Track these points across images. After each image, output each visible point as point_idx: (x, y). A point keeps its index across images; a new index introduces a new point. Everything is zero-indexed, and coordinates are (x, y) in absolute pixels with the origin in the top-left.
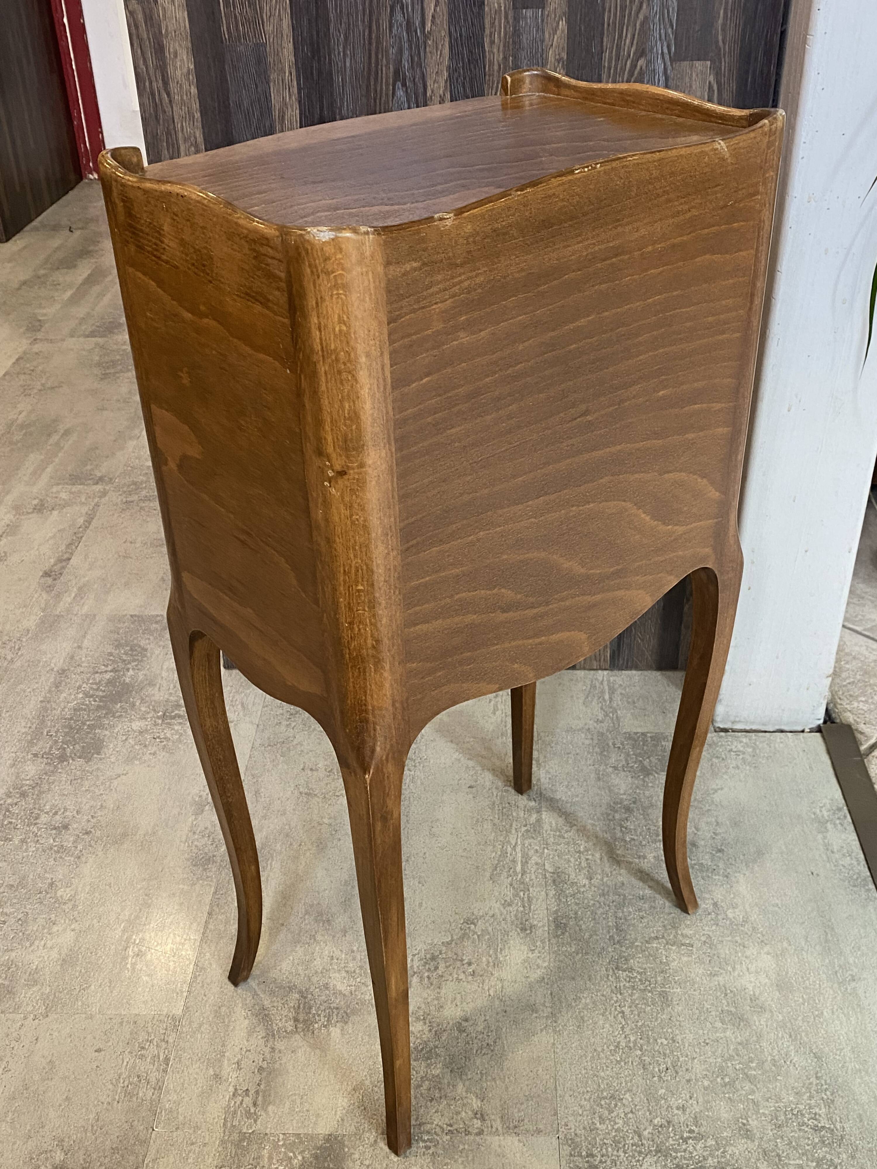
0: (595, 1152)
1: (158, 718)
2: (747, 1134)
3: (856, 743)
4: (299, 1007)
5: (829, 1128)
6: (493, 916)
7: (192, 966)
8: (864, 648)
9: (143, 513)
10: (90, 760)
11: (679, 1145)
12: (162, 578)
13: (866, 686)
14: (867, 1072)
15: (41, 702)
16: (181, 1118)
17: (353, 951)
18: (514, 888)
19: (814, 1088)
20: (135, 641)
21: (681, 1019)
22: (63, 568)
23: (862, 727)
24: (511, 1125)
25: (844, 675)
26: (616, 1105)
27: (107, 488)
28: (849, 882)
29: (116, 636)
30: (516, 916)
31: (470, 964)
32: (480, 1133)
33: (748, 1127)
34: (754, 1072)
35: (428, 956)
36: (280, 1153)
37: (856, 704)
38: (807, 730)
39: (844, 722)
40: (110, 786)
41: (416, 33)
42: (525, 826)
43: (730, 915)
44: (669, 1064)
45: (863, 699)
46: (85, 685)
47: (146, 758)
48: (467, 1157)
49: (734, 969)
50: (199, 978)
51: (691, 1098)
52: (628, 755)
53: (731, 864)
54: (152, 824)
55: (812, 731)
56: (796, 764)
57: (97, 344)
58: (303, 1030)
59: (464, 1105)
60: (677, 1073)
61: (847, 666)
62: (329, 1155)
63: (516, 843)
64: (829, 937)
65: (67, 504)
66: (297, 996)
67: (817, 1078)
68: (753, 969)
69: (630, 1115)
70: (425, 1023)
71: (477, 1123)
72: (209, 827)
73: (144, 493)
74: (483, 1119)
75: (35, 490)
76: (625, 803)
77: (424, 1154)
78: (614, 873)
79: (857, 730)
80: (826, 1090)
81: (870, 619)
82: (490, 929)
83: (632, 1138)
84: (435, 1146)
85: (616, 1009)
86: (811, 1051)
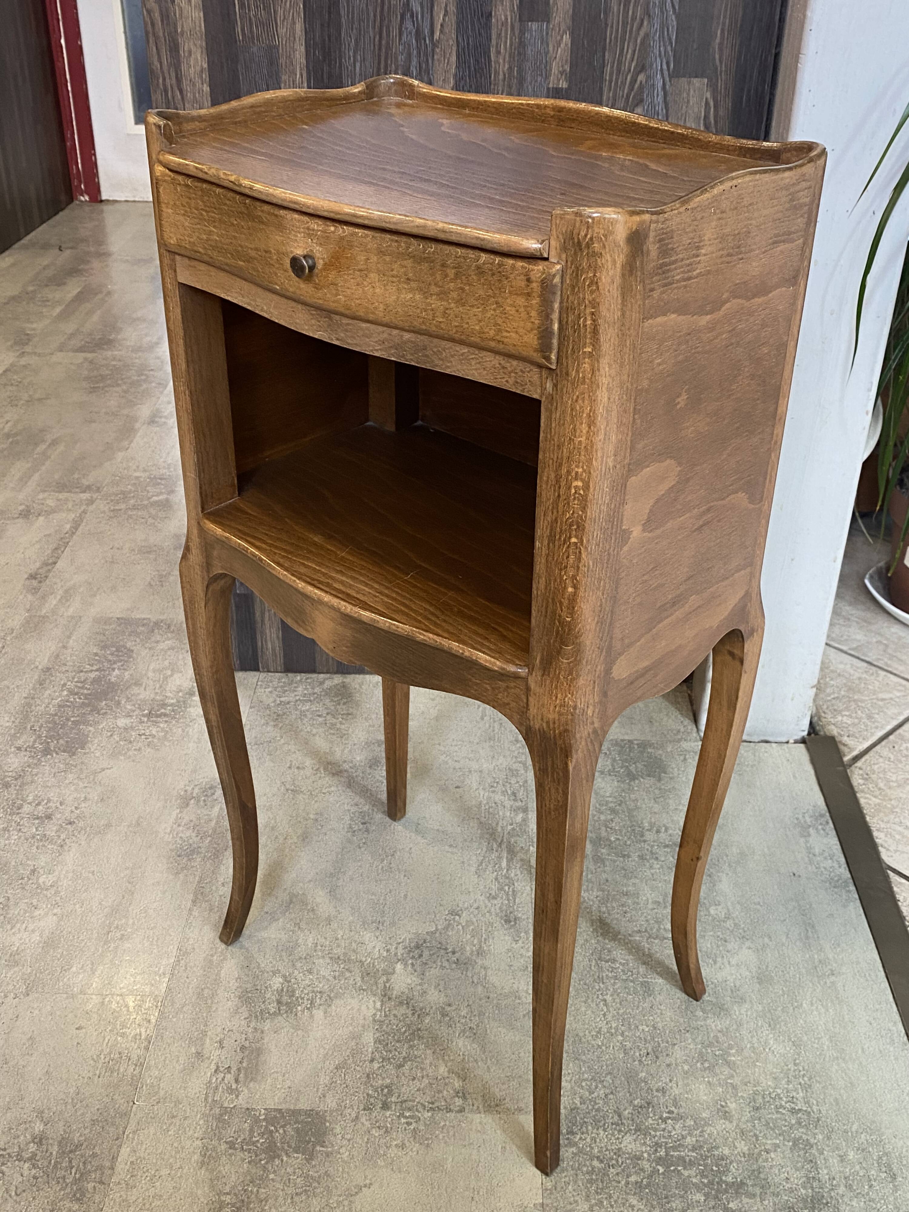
0: (575, 1129)
1: (144, 716)
2: (726, 1115)
3: (839, 755)
4: (282, 990)
5: (806, 1111)
6: (478, 908)
7: (175, 951)
8: (849, 666)
9: (130, 521)
10: (74, 754)
11: (658, 1124)
12: (150, 583)
13: (850, 701)
14: (844, 1059)
15: (25, 698)
16: (162, 1093)
17: (337, 939)
18: (499, 882)
19: (791, 1073)
20: (121, 643)
21: (662, 1007)
22: (49, 571)
23: (845, 739)
24: (493, 1103)
25: (828, 690)
26: (596, 1087)
27: (95, 496)
28: (830, 883)
29: (102, 637)
30: (500, 908)
31: (454, 953)
32: (462, 1110)
33: (727, 1109)
34: (733, 1058)
35: (412, 945)
36: (262, 1126)
37: (840, 718)
38: (792, 741)
39: (828, 734)
40: (94, 780)
41: (425, 41)
42: (511, 824)
43: (712, 912)
44: (650, 1050)
45: (847, 713)
46: (69, 683)
47: (130, 753)
48: (448, 1132)
49: (715, 962)
50: (182, 962)
51: (671, 1081)
52: (614, 760)
53: (714, 864)
54: (136, 816)
55: (796, 742)
56: (780, 773)
57: (86, 359)
58: (286, 1012)
59: (446, 1084)
60: (657, 1057)
61: (832, 682)
62: (311, 1129)
63: (502, 841)
64: (810, 934)
65: (53, 511)
66: (281, 980)
67: (795, 1064)
68: (733, 962)
69: (611, 1096)
70: (408, 1008)
71: (459, 1102)
72: (194, 820)
73: (132, 502)
74: (464, 1098)
75: (21, 496)
76: (611, 805)
77: (405, 1130)
78: (598, 870)
79: (840, 742)
80: (804, 1076)
81: (855, 640)
82: (474, 920)
83: (613, 1118)
84: (416, 1122)
85: (598, 997)
86: (790, 1039)
